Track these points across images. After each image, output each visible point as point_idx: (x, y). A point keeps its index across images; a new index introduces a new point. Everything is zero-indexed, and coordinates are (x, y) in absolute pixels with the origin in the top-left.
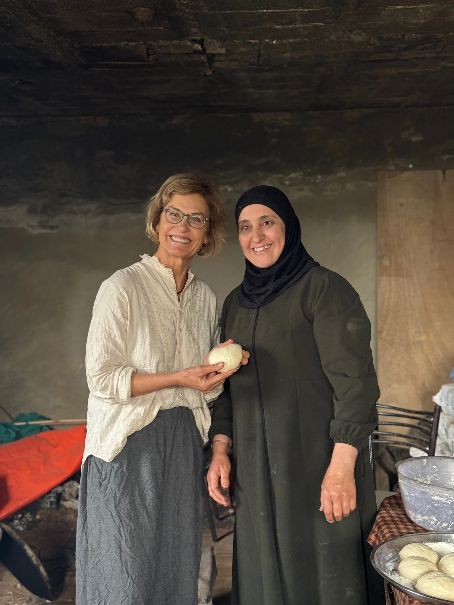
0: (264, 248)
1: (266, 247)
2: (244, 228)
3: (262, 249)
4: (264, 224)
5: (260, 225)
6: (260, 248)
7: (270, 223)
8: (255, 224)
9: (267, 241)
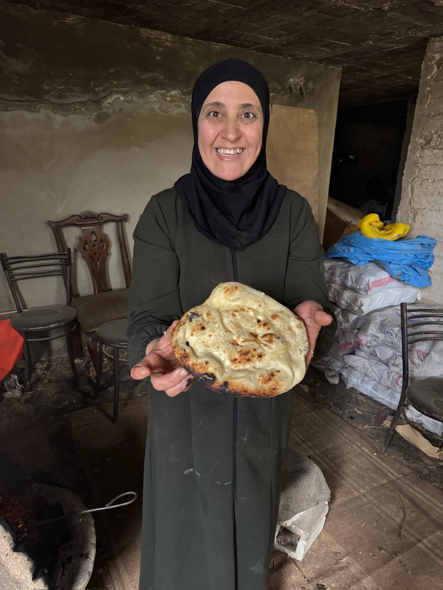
0: (235, 151)
1: (238, 151)
2: (212, 114)
3: (232, 152)
4: (243, 116)
5: (238, 116)
6: (230, 149)
7: (251, 115)
8: (232, 113)
9: (242, 143)
